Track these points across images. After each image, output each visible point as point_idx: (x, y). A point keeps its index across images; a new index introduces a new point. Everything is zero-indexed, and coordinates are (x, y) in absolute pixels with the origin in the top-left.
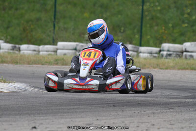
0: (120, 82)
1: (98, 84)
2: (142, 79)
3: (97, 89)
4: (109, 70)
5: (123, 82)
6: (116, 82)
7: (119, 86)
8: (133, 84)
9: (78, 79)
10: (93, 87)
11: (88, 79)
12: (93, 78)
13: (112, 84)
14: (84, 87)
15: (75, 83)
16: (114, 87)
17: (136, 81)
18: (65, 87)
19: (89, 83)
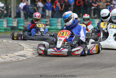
0: (80, 50)
1: (67, 51)
2: (95, 47)
3: (67, 54)
4: (75, 42)
5: (82, 50)
6: (78, 50)
7: (79, 52)
8: (89, 51)
9: (55, 49)
10: (64, 53)
11: (62, 48)
12: (64, 48)
13: (75, 51)
14: (59, 53)
15: (54, 51)
16: (76, 53)
17: (91, 49)
18: (48, 53)
19: (62, 51)
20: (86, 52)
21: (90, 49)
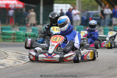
0: (73, 56)
1: (59, 57)
3: (59, 60)
5: (74, 56)
6: (70, 56)
7: (72, 58)
9: (47, 54)
10: (56, 59)
11: (53, 54)
12: (56, 54)
13: (67, 57)
14: (51, 59)
15: (45, 56)
16: (69, 59)
17: (86, 54)
18: (39, 59)
19: (54, 57)
20: (80, 58)
21: (84, 55)
